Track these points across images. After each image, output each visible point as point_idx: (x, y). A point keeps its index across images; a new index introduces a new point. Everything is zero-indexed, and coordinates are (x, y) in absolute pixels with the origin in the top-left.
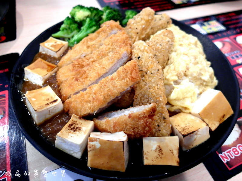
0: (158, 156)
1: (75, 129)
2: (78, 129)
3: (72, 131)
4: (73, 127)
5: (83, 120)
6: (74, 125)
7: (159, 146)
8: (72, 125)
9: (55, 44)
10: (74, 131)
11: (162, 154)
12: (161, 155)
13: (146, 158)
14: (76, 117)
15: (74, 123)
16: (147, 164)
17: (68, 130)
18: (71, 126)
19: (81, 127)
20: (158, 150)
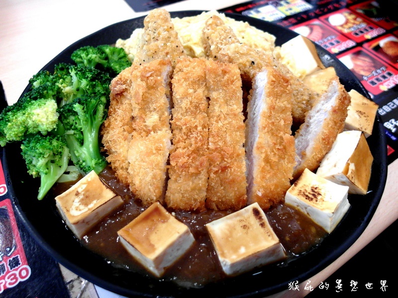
0: (365, 118)
1: (316, 194)
2: (316, 191)
3: (319, 197)
4: (311, 196)
5: (299, 181)
6: (307, 194)
7: (357, 111)
8: (307, 196)
9: (81, 197)
10: (319, 194)
11: (364, 113)
12: (365, 115)
13: (365, 129)
14: (292, 189)
15: (302, 194)
16: (371, 132)
17: (318, 202)
18: (309, 197)
19: (312, 186)
20: (360, 114)
